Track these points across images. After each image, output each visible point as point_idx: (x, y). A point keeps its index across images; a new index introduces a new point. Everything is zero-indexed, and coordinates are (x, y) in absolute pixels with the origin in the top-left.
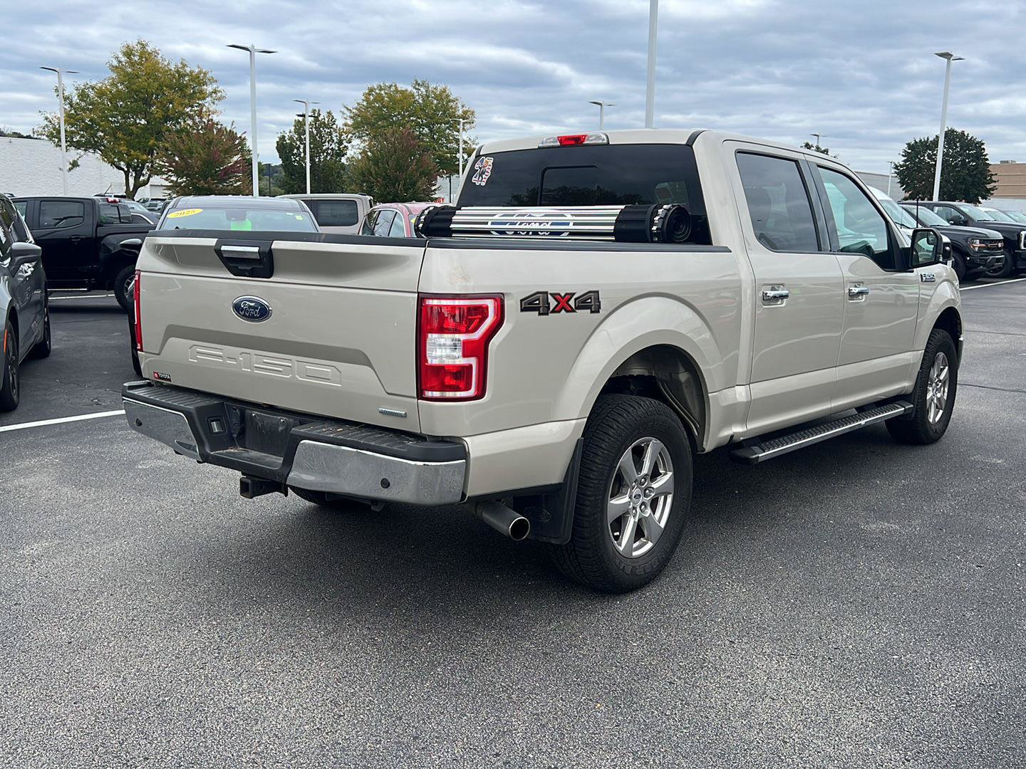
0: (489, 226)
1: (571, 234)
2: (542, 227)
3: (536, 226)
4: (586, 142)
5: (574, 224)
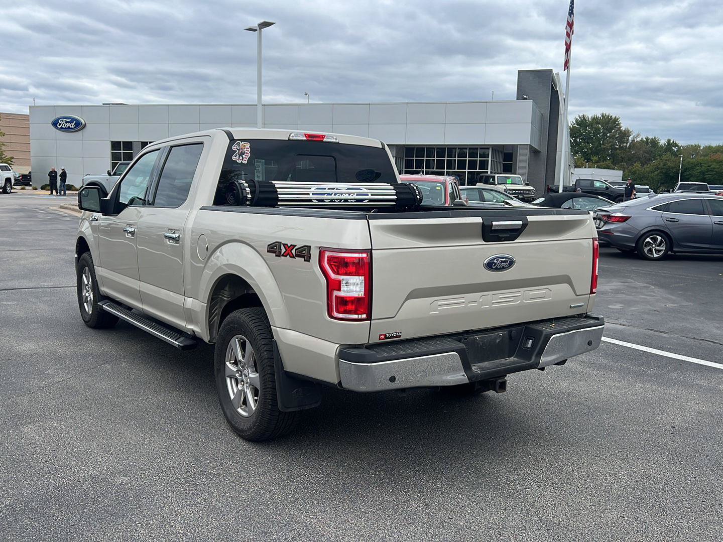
0: (311, 196)
1: (370, 201)
3: (347, 196)
4: (325, 140)
5: (372, 195)
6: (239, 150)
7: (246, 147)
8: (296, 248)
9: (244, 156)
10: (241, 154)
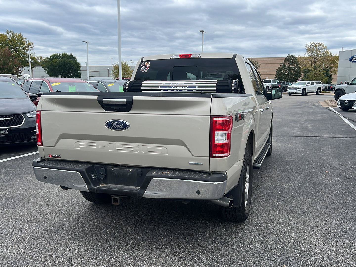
0: (160, 88)
1: (197, 91)
2: (184, 88)
3: (182, 88)
4: (191, 57)
5: (198, 87)
6: (144, 66)
7: (148, 64)
9: (146, 69)
10: (145, 68)
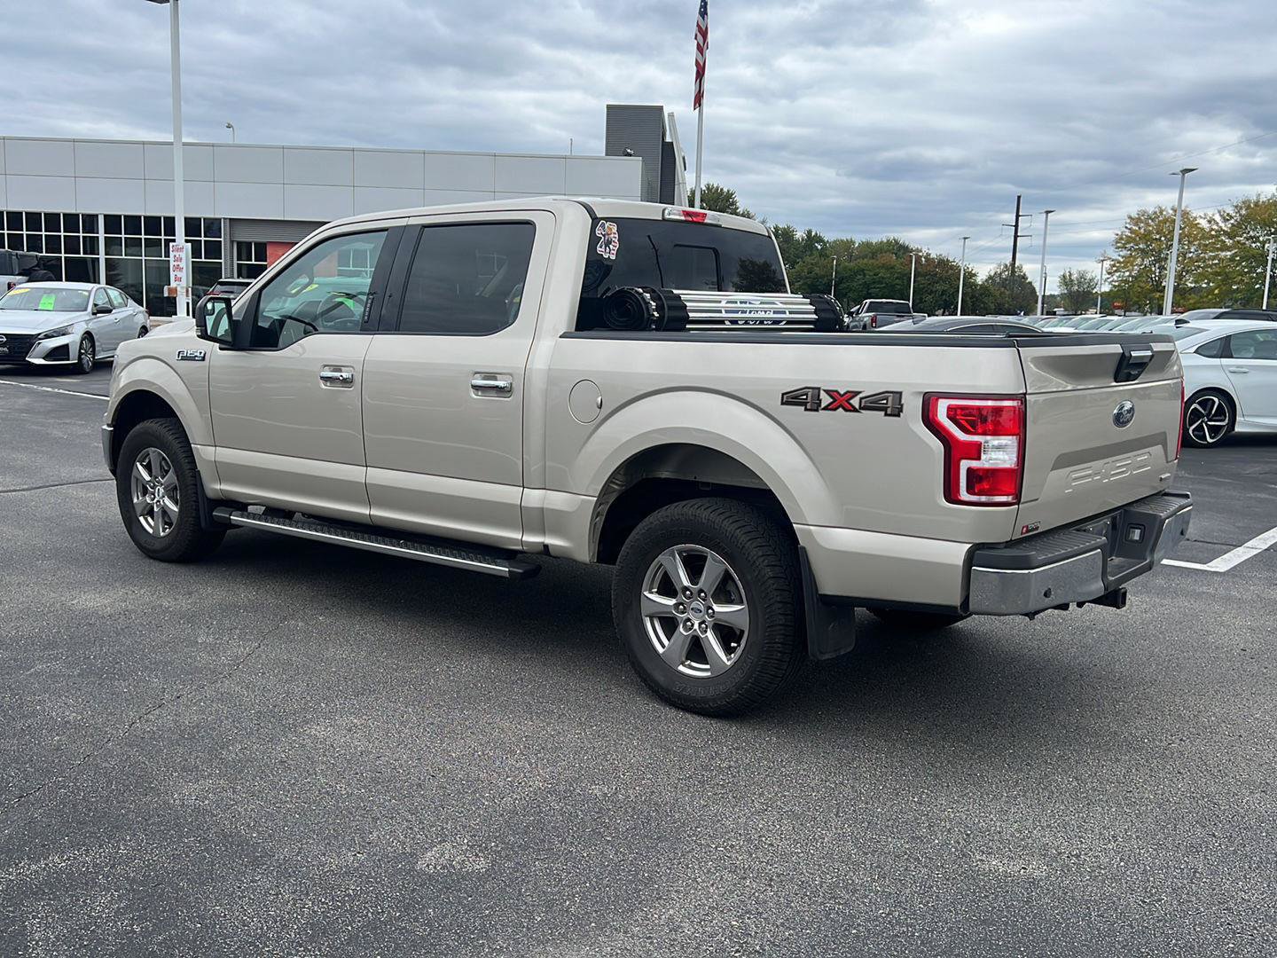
0: (724, 315)
1: (789, 322)
2: (767, 316)
3: (762, 315)
4: (706, 221)
5: (790, 313)
7: (613, 231)
8: (861, 395)
9: (611, 246)
10: (608, 243)
